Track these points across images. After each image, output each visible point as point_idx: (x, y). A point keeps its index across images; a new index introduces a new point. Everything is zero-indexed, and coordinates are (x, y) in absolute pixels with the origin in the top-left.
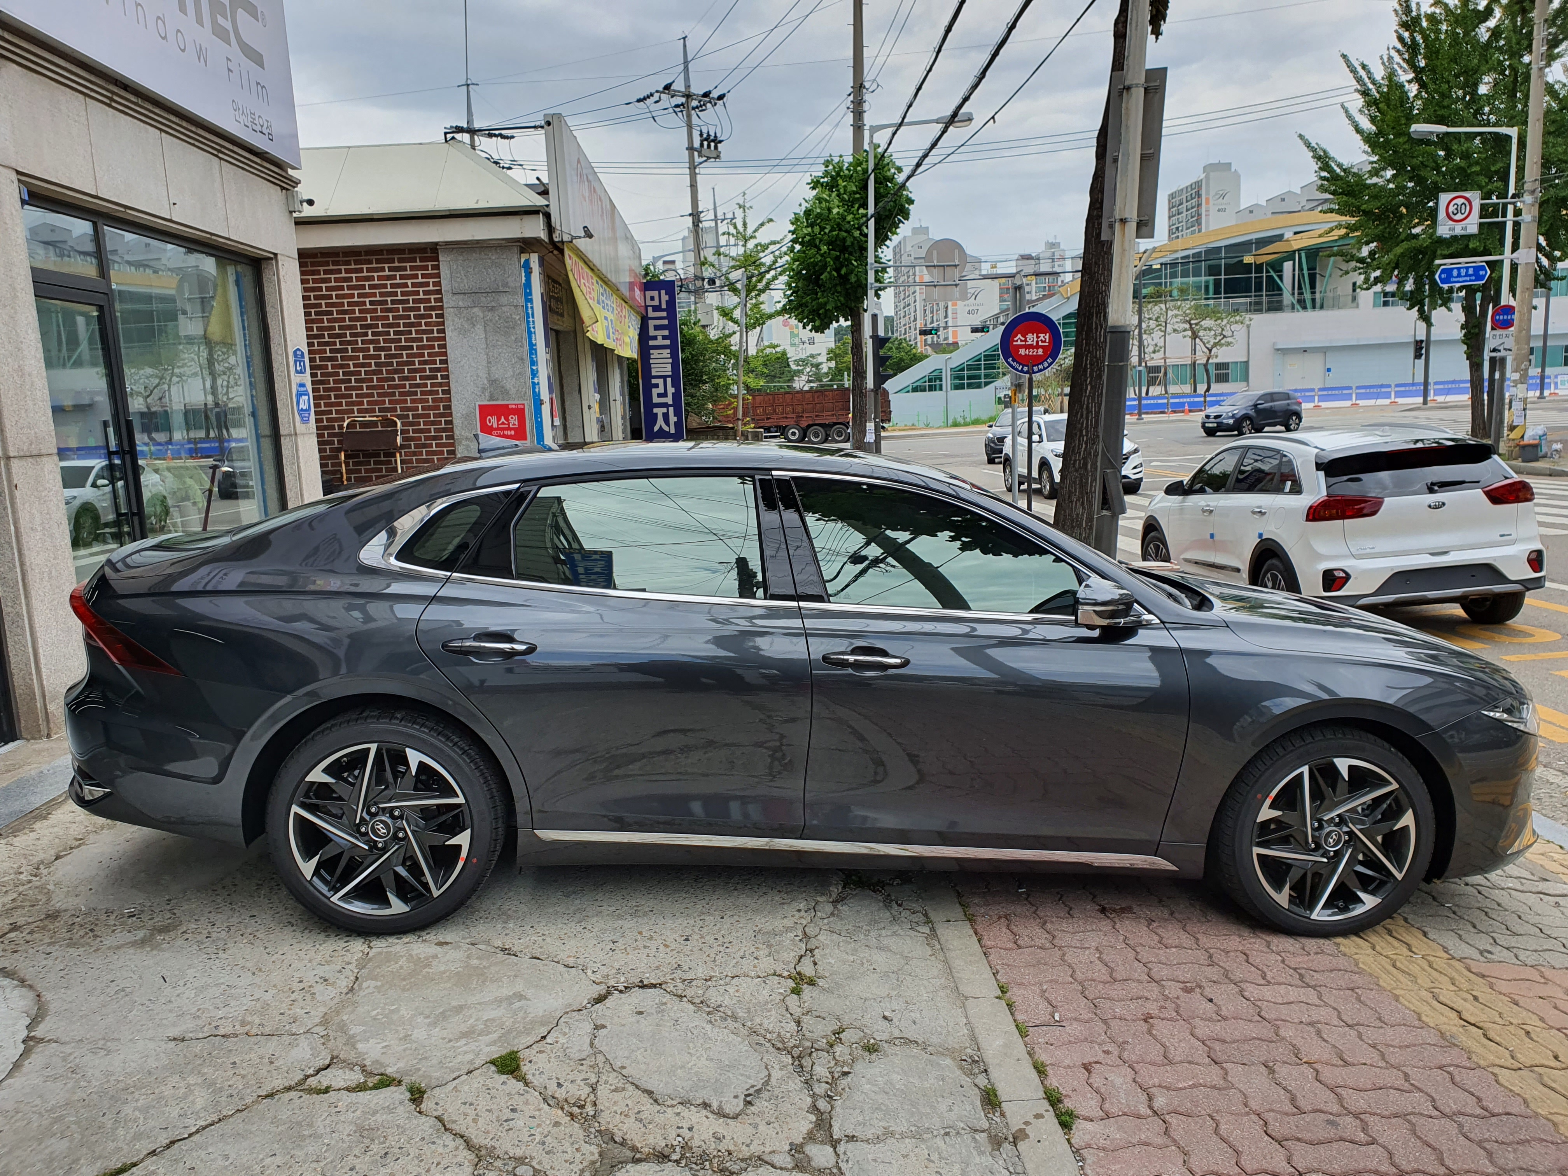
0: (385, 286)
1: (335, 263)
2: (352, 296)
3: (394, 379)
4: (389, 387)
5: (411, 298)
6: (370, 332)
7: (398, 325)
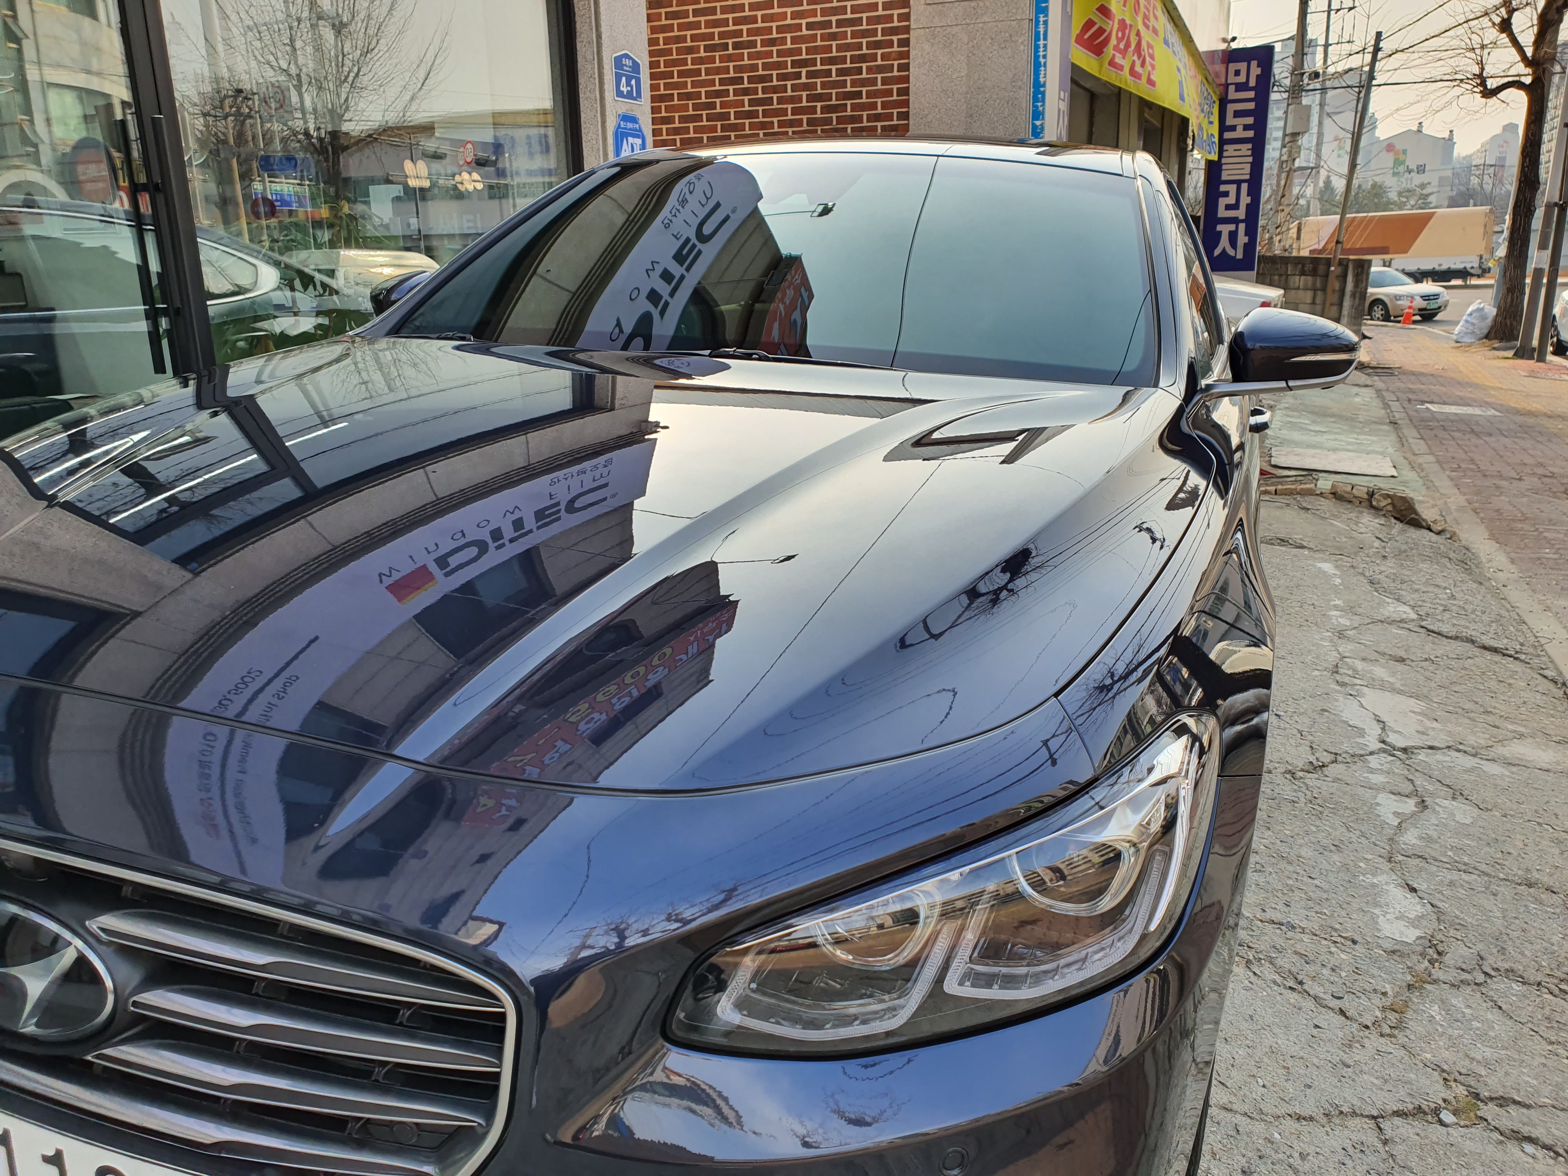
5: (864, 15)
6: (804, 71)
7: (843, 60)
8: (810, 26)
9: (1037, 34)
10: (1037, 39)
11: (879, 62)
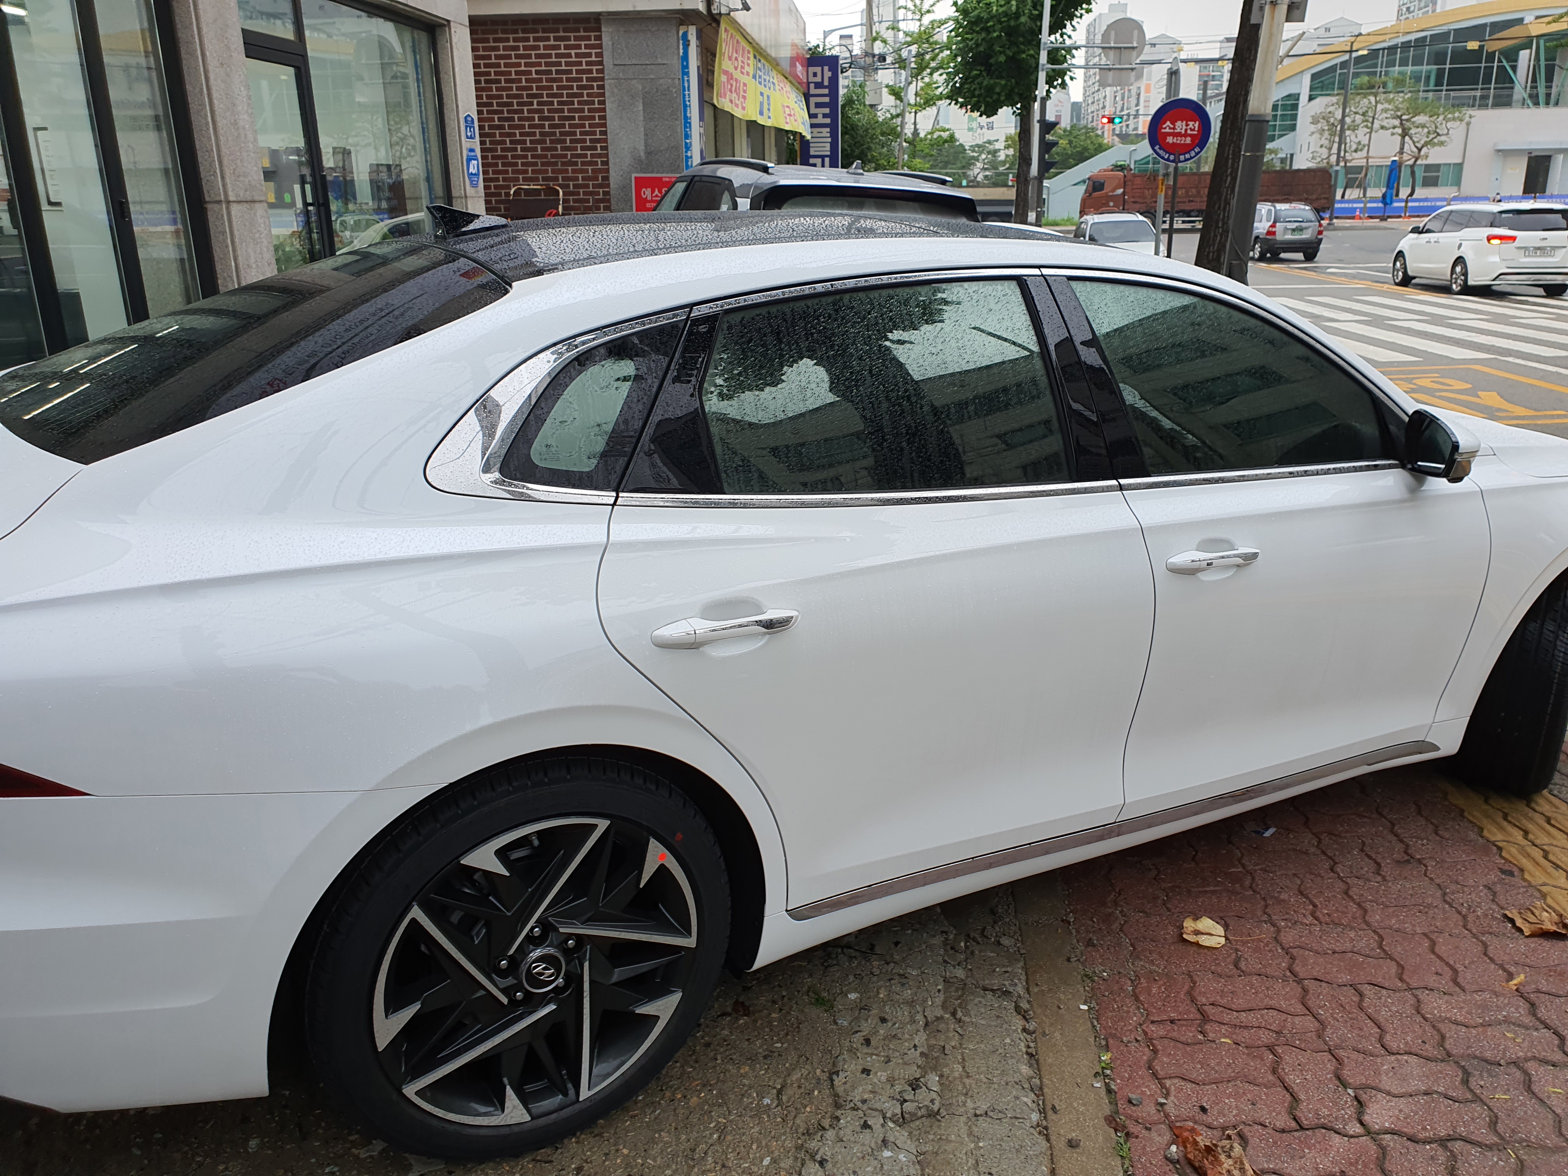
0: (550, 56)
1: (504, 32)
2: (519, 65)
3: (556, 149)
4: (553, 156)
5: (574, 68)
6: (535, 101)
7: (562, 95)
8: (537, 72)
9: (684, 87)
10: (684, 90)
11: (585, 98)
